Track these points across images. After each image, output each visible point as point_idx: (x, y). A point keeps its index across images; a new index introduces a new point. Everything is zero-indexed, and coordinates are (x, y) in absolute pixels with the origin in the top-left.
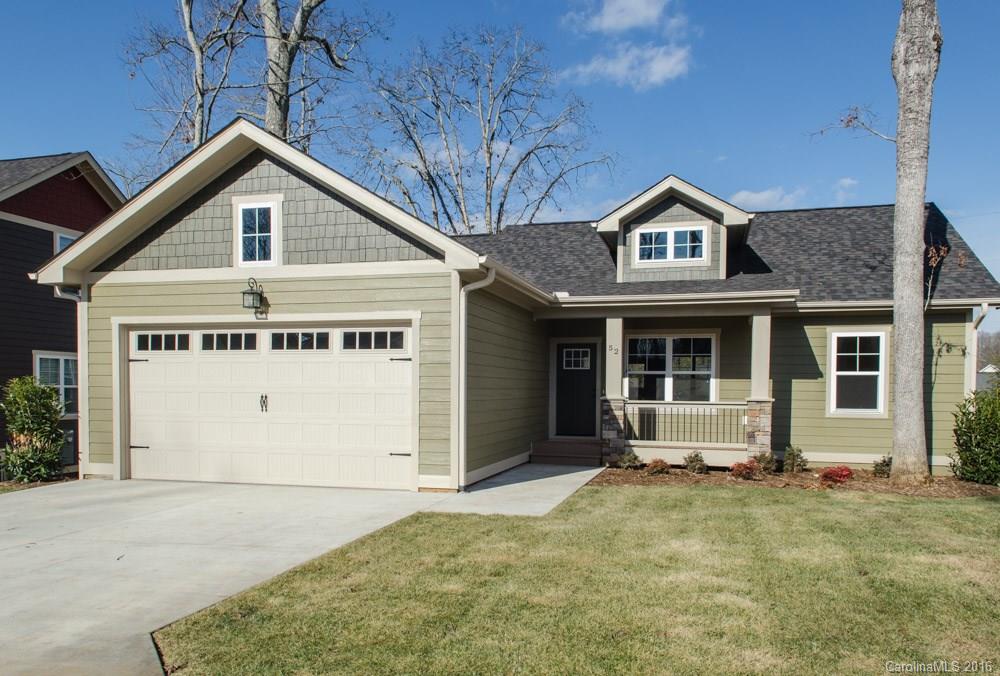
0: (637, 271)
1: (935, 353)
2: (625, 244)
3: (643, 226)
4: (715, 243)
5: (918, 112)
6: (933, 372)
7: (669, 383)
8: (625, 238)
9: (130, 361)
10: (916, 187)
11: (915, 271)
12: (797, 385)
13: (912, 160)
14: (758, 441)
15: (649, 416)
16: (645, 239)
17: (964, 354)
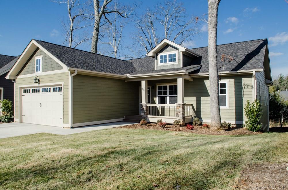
0: (160, 66)
1: (243, 88)
2: (156, 59)
3: (161, 53)
4: (179, 57)
5: (211, 14)
6: (243, 94)
7: (168, 98)
8: (156, 57)
9: (22, 95)
10: (212, 37)
11: (213, 63)
12: (203, 99)
13: (210, 28)
14: (179, 116)
15: (164, 108)
16: (161, 57)
17: (252, 88)
